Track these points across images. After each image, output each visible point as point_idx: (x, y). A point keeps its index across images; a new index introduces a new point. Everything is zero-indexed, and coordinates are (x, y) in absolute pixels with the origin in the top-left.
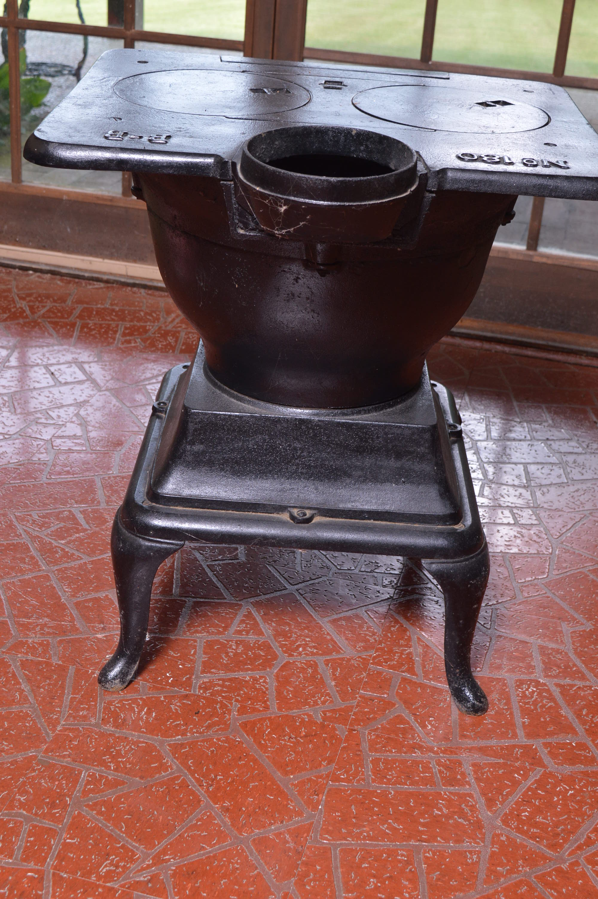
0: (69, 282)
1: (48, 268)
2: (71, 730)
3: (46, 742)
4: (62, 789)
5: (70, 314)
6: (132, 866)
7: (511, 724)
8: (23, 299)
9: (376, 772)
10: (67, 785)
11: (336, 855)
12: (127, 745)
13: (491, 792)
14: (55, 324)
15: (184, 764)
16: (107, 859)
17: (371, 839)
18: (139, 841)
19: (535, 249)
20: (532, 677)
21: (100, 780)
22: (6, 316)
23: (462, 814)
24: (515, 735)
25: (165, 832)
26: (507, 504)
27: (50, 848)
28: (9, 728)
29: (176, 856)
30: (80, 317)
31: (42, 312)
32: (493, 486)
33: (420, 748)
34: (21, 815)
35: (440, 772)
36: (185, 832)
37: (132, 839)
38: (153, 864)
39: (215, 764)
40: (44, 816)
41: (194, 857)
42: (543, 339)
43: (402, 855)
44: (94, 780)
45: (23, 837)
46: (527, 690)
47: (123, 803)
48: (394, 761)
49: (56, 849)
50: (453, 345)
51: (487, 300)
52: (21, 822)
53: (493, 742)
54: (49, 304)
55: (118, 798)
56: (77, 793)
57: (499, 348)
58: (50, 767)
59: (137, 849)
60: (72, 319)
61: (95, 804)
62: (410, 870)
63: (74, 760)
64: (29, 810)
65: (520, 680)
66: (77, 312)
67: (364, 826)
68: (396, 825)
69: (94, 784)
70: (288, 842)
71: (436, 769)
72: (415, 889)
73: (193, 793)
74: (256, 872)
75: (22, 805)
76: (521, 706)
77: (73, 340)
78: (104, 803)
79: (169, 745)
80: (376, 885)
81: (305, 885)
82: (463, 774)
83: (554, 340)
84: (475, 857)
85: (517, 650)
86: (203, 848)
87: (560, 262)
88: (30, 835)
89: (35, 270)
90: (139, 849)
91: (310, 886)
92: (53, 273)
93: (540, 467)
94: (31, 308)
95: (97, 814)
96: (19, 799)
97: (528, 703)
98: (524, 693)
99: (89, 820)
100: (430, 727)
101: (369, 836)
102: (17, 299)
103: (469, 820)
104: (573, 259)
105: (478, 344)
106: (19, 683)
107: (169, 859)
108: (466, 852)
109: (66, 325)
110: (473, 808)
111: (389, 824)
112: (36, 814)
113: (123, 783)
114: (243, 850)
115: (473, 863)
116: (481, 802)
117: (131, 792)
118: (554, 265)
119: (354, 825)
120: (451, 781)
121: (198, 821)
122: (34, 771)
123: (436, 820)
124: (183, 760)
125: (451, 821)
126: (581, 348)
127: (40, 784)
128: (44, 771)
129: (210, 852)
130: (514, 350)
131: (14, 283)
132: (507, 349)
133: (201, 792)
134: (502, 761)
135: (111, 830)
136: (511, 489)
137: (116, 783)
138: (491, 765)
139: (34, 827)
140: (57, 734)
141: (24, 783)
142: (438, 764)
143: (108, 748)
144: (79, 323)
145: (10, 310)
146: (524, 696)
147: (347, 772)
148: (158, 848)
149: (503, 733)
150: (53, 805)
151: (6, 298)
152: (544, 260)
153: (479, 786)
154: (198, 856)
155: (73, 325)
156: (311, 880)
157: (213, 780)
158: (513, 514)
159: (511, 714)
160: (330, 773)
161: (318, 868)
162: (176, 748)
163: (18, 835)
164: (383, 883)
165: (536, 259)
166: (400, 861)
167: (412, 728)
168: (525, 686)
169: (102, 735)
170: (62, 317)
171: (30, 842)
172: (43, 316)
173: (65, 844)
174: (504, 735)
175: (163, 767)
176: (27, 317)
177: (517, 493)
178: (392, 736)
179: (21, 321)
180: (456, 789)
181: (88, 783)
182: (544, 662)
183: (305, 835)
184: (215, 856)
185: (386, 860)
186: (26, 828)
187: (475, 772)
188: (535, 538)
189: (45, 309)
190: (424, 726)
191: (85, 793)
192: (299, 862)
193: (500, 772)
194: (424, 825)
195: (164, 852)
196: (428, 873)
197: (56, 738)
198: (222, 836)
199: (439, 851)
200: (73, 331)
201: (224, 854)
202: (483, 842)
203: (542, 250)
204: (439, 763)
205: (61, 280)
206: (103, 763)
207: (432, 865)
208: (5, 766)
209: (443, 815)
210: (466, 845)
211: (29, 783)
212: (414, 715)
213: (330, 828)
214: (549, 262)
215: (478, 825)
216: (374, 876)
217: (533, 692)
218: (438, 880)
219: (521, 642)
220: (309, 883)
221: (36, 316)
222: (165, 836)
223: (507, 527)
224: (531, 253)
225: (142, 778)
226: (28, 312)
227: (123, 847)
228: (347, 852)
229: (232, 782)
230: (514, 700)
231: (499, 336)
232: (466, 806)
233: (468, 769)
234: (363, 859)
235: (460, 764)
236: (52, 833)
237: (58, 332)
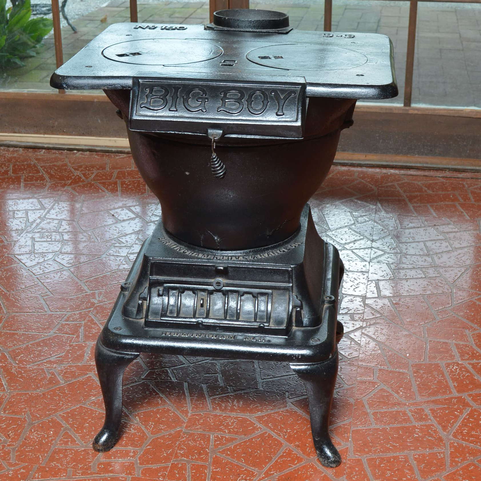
0: (103, 156)
1: (87, 148)
2: (197, 415)
3: (185, 423)
4: (202, 445)
5: (111, 176)
6: (254, 479)
7: (447, 387)
8: (77, 170)
9: (376, 419)
10: (204, 443)
11: (365, 461)
12: (231, 420)
13: (444, 423)
14: (104, 184)
15: (266, 425)
16: (239, 477)
17: (382, 452)
18: (254, 466)
19: (409, 105)
20: (454, 361)
21: (222, 439)
22: (70, 181)
23: (430, 435)
24: (451, 392)
25: (267, 460)
26: (418, 266)
27: (206, 474)
28: (161, 418)
29: (277, 471)
30: (118, 177)
31: (92, 177)
32: (408, 256)
33: (399, 404)
34: (184, 460)
35: (412, 415)
36: (278, 459)
37: (250, 466)
38: (266, 477)
39: (284, 424)
40: (197, 459)
41: (287, 471)
42: (420, 163)
43: (402, 458)
44: (217, 439)
45: (189, 471)
46: (453, 368)
47: (239, 449)
48: (386, 412)
49: (209, 475)
50: (362, 172)
51: (381, 141)
52: (185, 464)
53: (439, 397)
54: (95, 172)
55: (235, 446)
56: (211, 446)
57: (392, 171)
58: (191, 435)
59: (254, 470)
60: (113, 179)
61: (224, 451)
62: (408, 465)
63: (204, 430)
64: (187, 457)
65: (448, 363)
66: (115, 175)
67: (377, 446)
68: (394, 444)
69: (219, 441)
71: (410, 414)
72: (413, 473)
73: (277, 440)
74: (323, 475)
75: (182, 455)
76: (451, 377)
77: (119, 193)
78: (228, 450)
79: (256, 417)
80: (391, 474)
81: (352, 478)
82: (426, 415)
83: (427, 163)
84: (442, 455)
85: (442, 348)
86: (291, 466)
87: (427, 112)
88: (192, 469)
89: (78, 150)
90: (256, 470)
91: (355, 478)
92: (90, 151)
93: (434, 242)
94: (84, 175)
95: (226, 455)
96: (180, 453)
97: (455, 375)
98: (451, 370)
99: (223, 459)
100: (401, 393)
101: (381, 451)
102: (73, 170)
103: (435, 438)
104: (435, 110)
105: (378, 170)
106: (157, 394)
107: (274, 473)
108: (436, 453)
109: (110, 184)
110: (435, 431)
111: (390, 444)
112: (192, 459)
113: (236, 439)
114: (313, 465)
115: (442, 458)
116: (439, 428)
117: (242, 443)
118: (423, 115)
119: (371, 447)
120: (421, 419)
121: (283, 453)
122: (183, 438)
123: (417, 439)
124: (266, 423)
125: (425, 439)
126: (445, 166)
127: (189, 444)
128: (189, 437)
129: (295, 468)
130: (402, 172)
131: (66, 160)
132: (397, 172)
133: (281, 439)
134: (446, 406)
135: (236, 463)
136: (419, 257)
137: (232, 440)
138: (440, 409)
139: (193, 465)
140: (189, 418)
141: (179, 445)
142: (410, 412)
143: (221, 422)
144: (119, 182)
145: (71, 179)
146: (452, 372)
147: (360, 421)
148: (266, 469)
149: (444, 392)
150: (200, 454)
151: (65, 170)
152: (416, 112)
153: (436, 420)
154: (288, 470)
155: (116, 183)
156: (355, 476)
157: (286, 433)
158: (423, 272)
159: (446, 381)
160: (350, 422)
161: (357, 469)
162: (260, 419)
163: (185, 470)
164: (395, 472)
165: (411, 112)
166: (401, 461)
167: (391, 395)
168: (451, 367)
169: (216, 416)
170: (107, 179)
171: (194, 473)
172: (94, 180)
173: (213, 472)
174: (444, 393)
175: (255, 429)
176: (83, 181)
177: (423, 259)
178: (382, 400)
179: (81, 184)
180: (423, 423)
181: (216, 441)
182: (459, 352)
183: (345, 454)
184: (298, 469)
185: (393, 461)
186: (188, 466)
187: (433, 413)
188: (440, 284)
189: (94, 175)
190: (398, 393)
191: (216, 446)
192: (346, 468)
193: (447, 412)
194: (410, 442)
195: (270, 470)
196: (418, 466)
197: (190, 420)
198: (299, 460)
199: (422, 454)
200: (117, 187)
201: (303, 467)
202: (445, 447)
203: (413, 105)
204: (411, 411)
205: (98, 155)
206: (221, 430)
207: (419, 461)
208: (166, 437)
209: (419, 437)
210: (436, 450)
211: (182, 444)
212: (391, 388)
213: (358, 449)
214: (419, 113)
215: (440, 439)
216: (389, 470)
217: (456, 369)
218: (424, 468)
219: (444, 343)
220: (354, 477)
221: (89, 180)
222: (267, 463)
223: (421, 280)
224: (407, 108)
225: (245, 435)
226: (83, 178)
227: (246, 470)
228: (370, 460)
229: (297, 432)
230: (447, 374)
231: (391, 164)
232: (432, 431)
233: (427, 411)
234: (381, 463)
235: (423, 410)
236: (205, 467)
237: (107, 189)
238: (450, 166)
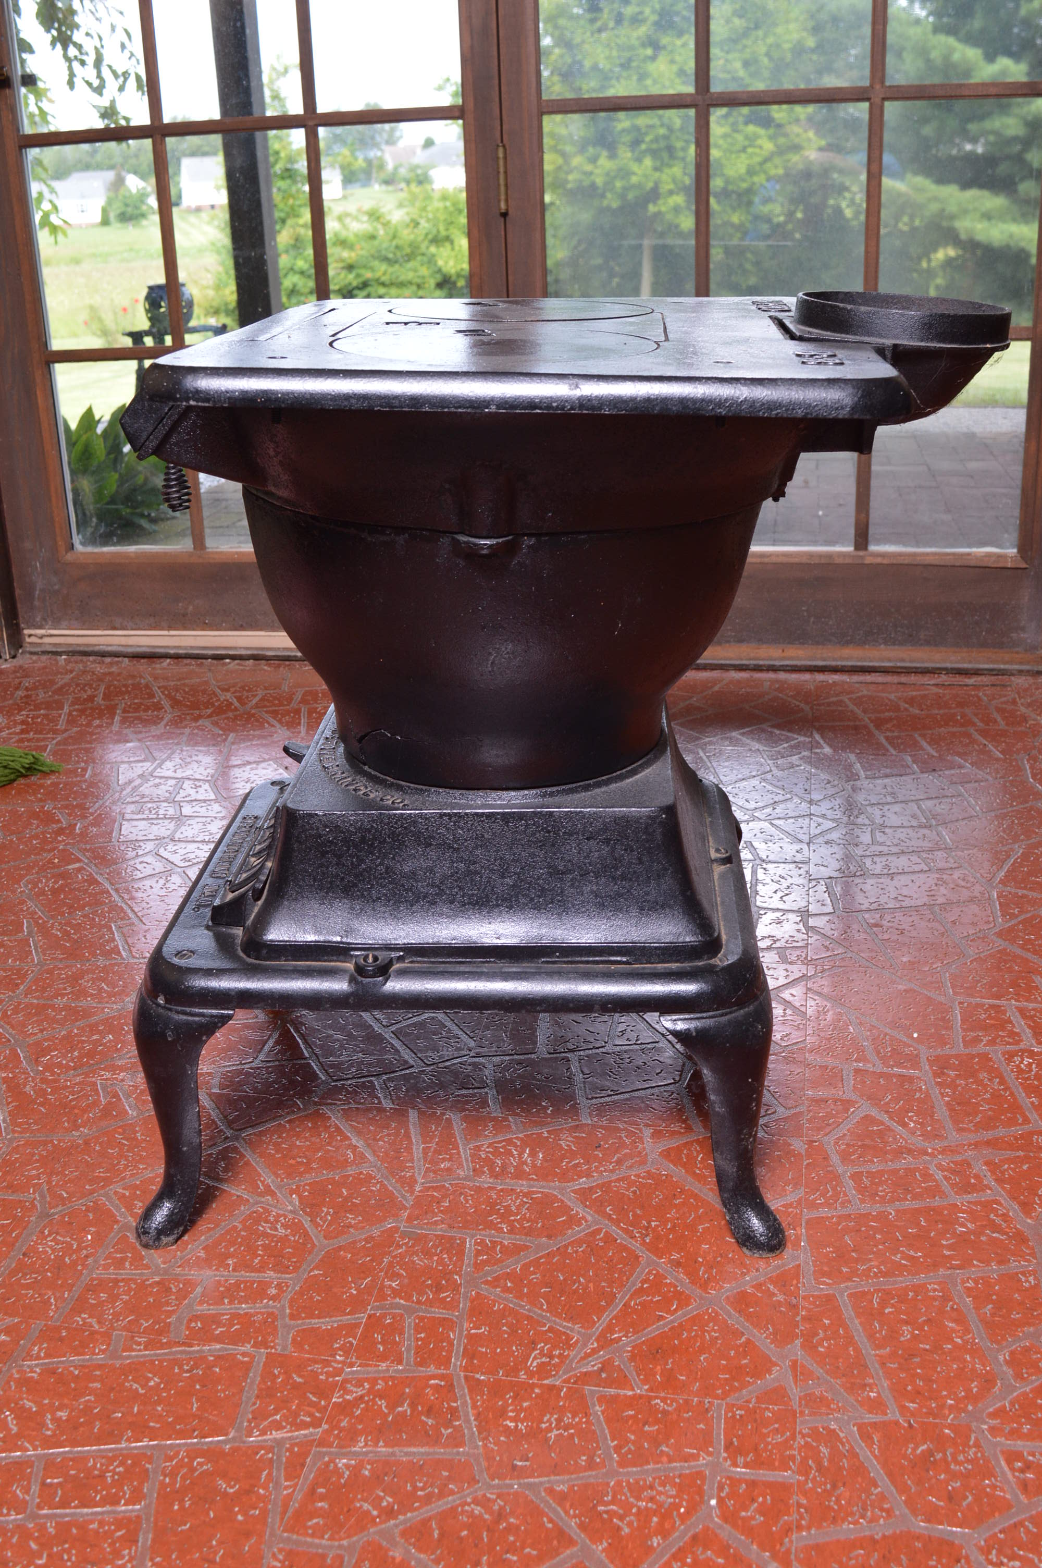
0: (279, 666)
1: (249, 652)
2: (435, 1189)
3: (406, 1208)
4: (444, 1265)
5: (290, 700)
6: (572, 1354)
7: (1016, 1107)
8: (227, 690)
9: (861, 1189)
10: (450, 1259)
11: (844, 1300)
12: (517, 1198)
13: (1023, 1194)
14: (274, 714)
15: (601, 1212)
16: (534, 1349)
17: (885, 1274)
18: (571, 1319)
19: (866, 549)
20: (1022, 1046)
21: (494, 1247)
22: (209, 711)
23: (995, 1228)
24: (1026, 1120)
25: (603, 1303)
26: (911, 849)
27: (451, 1344)
28: (350, 1196)
29: (628, 1332)
30: (304, 701)
31: (254, 702)
32: (887, 830)
33: (910, 1151)
34: (398, 1306)
35: (945, 1178)
36: (631, 1299)
37: (561, 1318)
38: (601, 1348)
39: (642, 1207)
40: (429, 1303)
41: (653, 1331)
42: (889, 660)
43: (935, 1290)
44: (483, 1248)
45: (410, 1335)
46: (1021, 1062)
47: (535, 1273)
48: (881, 1173)
49: (459, 1344)
50: (777, 681)
52: (402, 1315)
53: (1001, 1132)
54: (261, 693)
55: (525, 1267)
56: (467, 1268)
57: (836, 677)
58: (420, 1239)
59: (572, 1330)
60: (294, 705)
61: (496, 1279)
62: (952, 1308)
63: (451, 1227)
64: (408, 1298)
65: (1008, 1052)
66: (298, 696)
67: (870, 1260)
68: (912, 1253)
69: (487, 1254)
70: (774, 1295)
71: (939, 1176)
72: (967, 1331)
73: (625, 1248)
74: (743, 1339)
75: (396, 1293)
76: (1021, 1084)
78: (508, 1276)
79: (575, 1192)
80: (912, 1333)
81: (816, 1347)
82: (977, 1177)
83: (903, 660)
84: (1031, 1279)
85: (990, 1017)
86: (662, 1318)
88: (418, 1330)
89: (233, 658)
90: (575, 1331)
91: (823, 1346)
92: (256, 658)
93: (936, 801)
94: (239, 699)
95: (503, 1291)
96: (390, 1286)
97: (1028, 1078)
98: (1018, 1066)
99: (494, 1301)
100: (912, 1125)
101: (880, 1271)
102: (218, 691)
103: (1006, 1234)
105: (807, 676)
106: (348, 1138)
107: (620, 1338)
108: (1017, 1274)
109: (288, 712)
110: (1005, 1216)
111: (903, 1252)
112: (419, 1302)
113: (527, 1247)
114: (716, 1313)
115: (1031, 1287)
116: (1013, 1209)
117: (541, 1257)
119: (857, 1261)
120: (966, 1188)
121: (643, 1282)
122: (400, 1247)
123: (963, 1240)
124: (599, 1206)
125: (983, 1238)
126: (938, 665)
127: (414, 1262)
128: (413, 1245)
129: (672, 1321)
130: (856, 678)
131: (210, 674)
132: (845, 678)
133: (635, 1245)
134: (1021, 1153)
135: (529, 1310)
136: (910, 831)
137: (517, 1249)
138: (1010, 1160)
139: (422, 1319)
140: (417, 1197)
141: (391, 1264)
142: (939, 1169)
143: (493, 1205)
144: (304, 709)
145: (213, 705)
146: (1020, 1071)
147: (823, 1195)
148: (601, 1324)
149: (1009, 1119)
150: (439, 1289)
151: (204, 692)
152: (878, 560)
153: (1004, 1188)
154: (657, 1328)
155: (298, 712)
156: (822, 1340)
157: (647, 1229)
158: (924, 860)
159: (1012, 1094)
160: (800, 1199)
161: (827, 1322)
162: (584, 1195)
163: (401, 1333)
164: (921, 1329)
165: (868, 560)
166: (934, 1298)
167: (889, 1129)
168: (1017, 1059)
169: (479, 1190)
170: (281, 704)
171: (421, 1339)
172: (257, 706)
173: (470, 1337)
174: (1012, 1122)
175: (574, 1220)
176: (236, 709)
177: (920, 835)
178: (867, 1142)
179: (230, 714)
180: (973, 1197)
181: (478, 1253)
182: (1029, 1027)
183: (795, 1282)
184: (681, 1324)
185: (914, 1299)
186: (409, 1322)
187: (993, 1172)
188: (963, 883)
189: (257, 698)
190: (905, 1125)
191: (478, 1266)
192: (798, 1318)
193: (1025, 1167)
194: (949, 1247)
195: (610, 1328)
196: (977, 1308)
197: (418, 1203)
198: (683, 1300)
199: (982, 1278)
200: (300, 718)
201: (694, 1320)
202: (1035, 1258)
203: (874, 548)
204: (940, 1167)
205: (269, 665)
206: (491, 1225)
207: (980, 1297)
208: (359, 1245)
209: (970, 1232)
210: (1014, 1265)
211: (398, 1263)
212: (887, 1112)
213: (826, 1269)
215: (1021, 1238)
216: (906, 1323)
217: (1030, 1064)
218: (993, 1315)
219: (992, 1007)
220: (820, 1343)
221: (248, 707)
222: (604, 1309)
223: (922, 876)
224: (861, 553)
225: (549, 1237)
226: (237, 704)
227: (551, 1329)
228: (858, 1297)
229: (674, 1226)
230: (1011, 1078)
231: (834, 663)
232: (997, 1216)
233: (980, 1168)
234: (884, 1303)
235: (969, 1165)
236: (448, 1323)
237: (280, 722)
238: (949, 665)
